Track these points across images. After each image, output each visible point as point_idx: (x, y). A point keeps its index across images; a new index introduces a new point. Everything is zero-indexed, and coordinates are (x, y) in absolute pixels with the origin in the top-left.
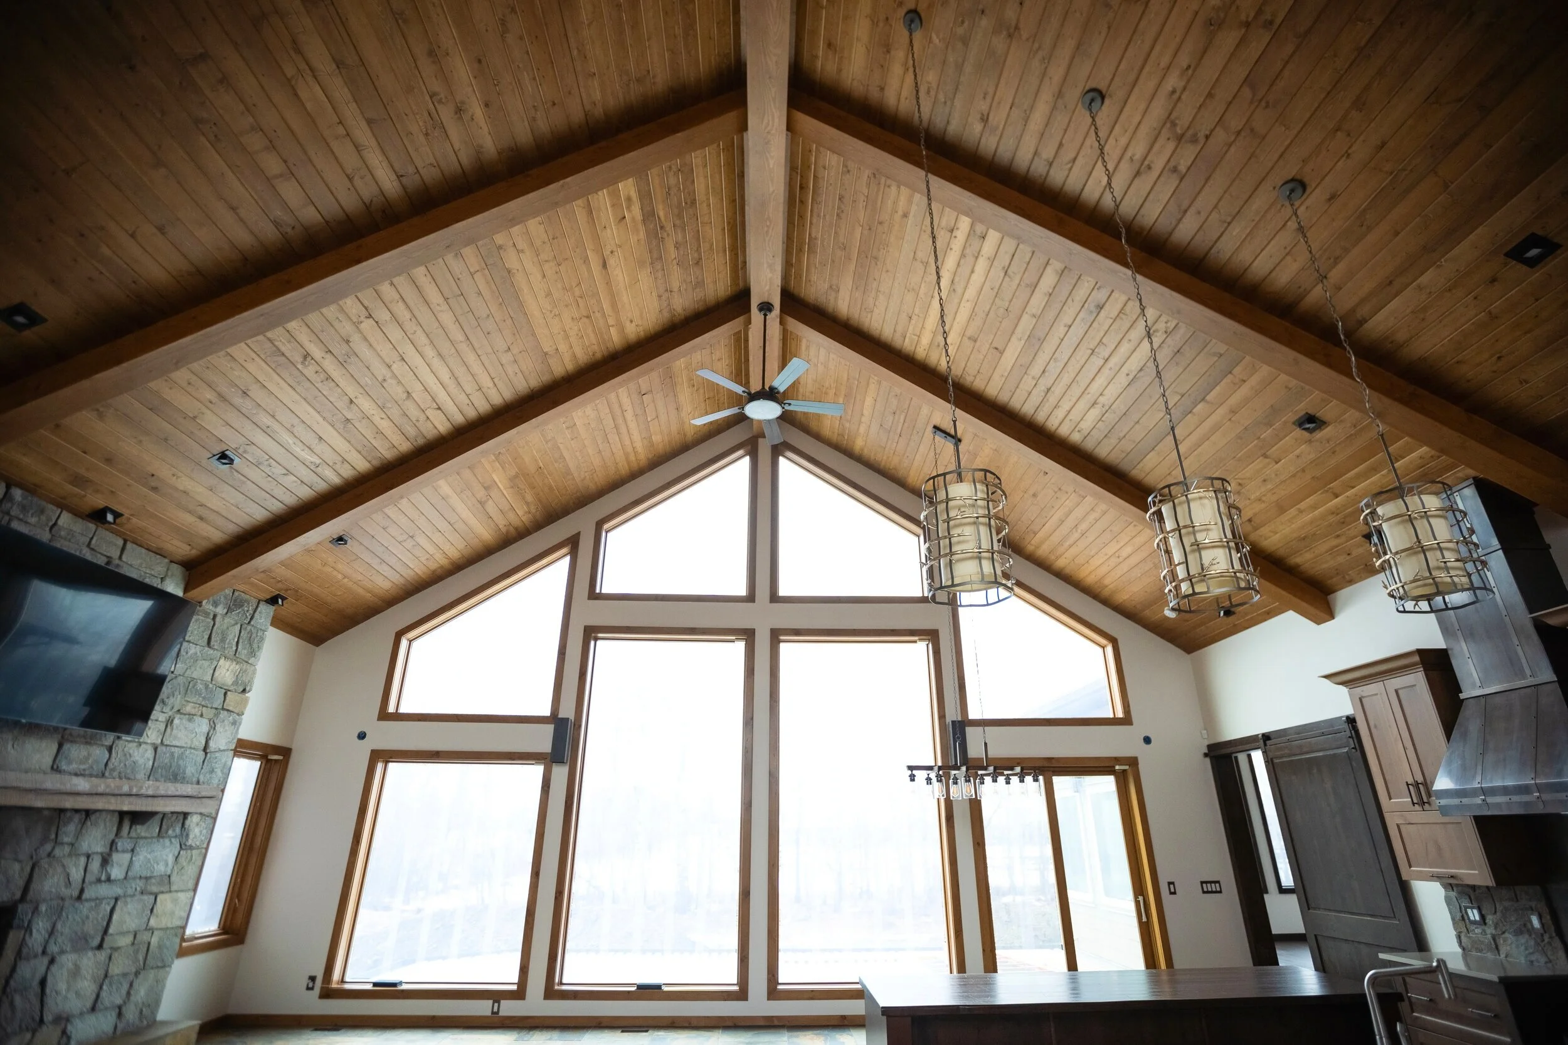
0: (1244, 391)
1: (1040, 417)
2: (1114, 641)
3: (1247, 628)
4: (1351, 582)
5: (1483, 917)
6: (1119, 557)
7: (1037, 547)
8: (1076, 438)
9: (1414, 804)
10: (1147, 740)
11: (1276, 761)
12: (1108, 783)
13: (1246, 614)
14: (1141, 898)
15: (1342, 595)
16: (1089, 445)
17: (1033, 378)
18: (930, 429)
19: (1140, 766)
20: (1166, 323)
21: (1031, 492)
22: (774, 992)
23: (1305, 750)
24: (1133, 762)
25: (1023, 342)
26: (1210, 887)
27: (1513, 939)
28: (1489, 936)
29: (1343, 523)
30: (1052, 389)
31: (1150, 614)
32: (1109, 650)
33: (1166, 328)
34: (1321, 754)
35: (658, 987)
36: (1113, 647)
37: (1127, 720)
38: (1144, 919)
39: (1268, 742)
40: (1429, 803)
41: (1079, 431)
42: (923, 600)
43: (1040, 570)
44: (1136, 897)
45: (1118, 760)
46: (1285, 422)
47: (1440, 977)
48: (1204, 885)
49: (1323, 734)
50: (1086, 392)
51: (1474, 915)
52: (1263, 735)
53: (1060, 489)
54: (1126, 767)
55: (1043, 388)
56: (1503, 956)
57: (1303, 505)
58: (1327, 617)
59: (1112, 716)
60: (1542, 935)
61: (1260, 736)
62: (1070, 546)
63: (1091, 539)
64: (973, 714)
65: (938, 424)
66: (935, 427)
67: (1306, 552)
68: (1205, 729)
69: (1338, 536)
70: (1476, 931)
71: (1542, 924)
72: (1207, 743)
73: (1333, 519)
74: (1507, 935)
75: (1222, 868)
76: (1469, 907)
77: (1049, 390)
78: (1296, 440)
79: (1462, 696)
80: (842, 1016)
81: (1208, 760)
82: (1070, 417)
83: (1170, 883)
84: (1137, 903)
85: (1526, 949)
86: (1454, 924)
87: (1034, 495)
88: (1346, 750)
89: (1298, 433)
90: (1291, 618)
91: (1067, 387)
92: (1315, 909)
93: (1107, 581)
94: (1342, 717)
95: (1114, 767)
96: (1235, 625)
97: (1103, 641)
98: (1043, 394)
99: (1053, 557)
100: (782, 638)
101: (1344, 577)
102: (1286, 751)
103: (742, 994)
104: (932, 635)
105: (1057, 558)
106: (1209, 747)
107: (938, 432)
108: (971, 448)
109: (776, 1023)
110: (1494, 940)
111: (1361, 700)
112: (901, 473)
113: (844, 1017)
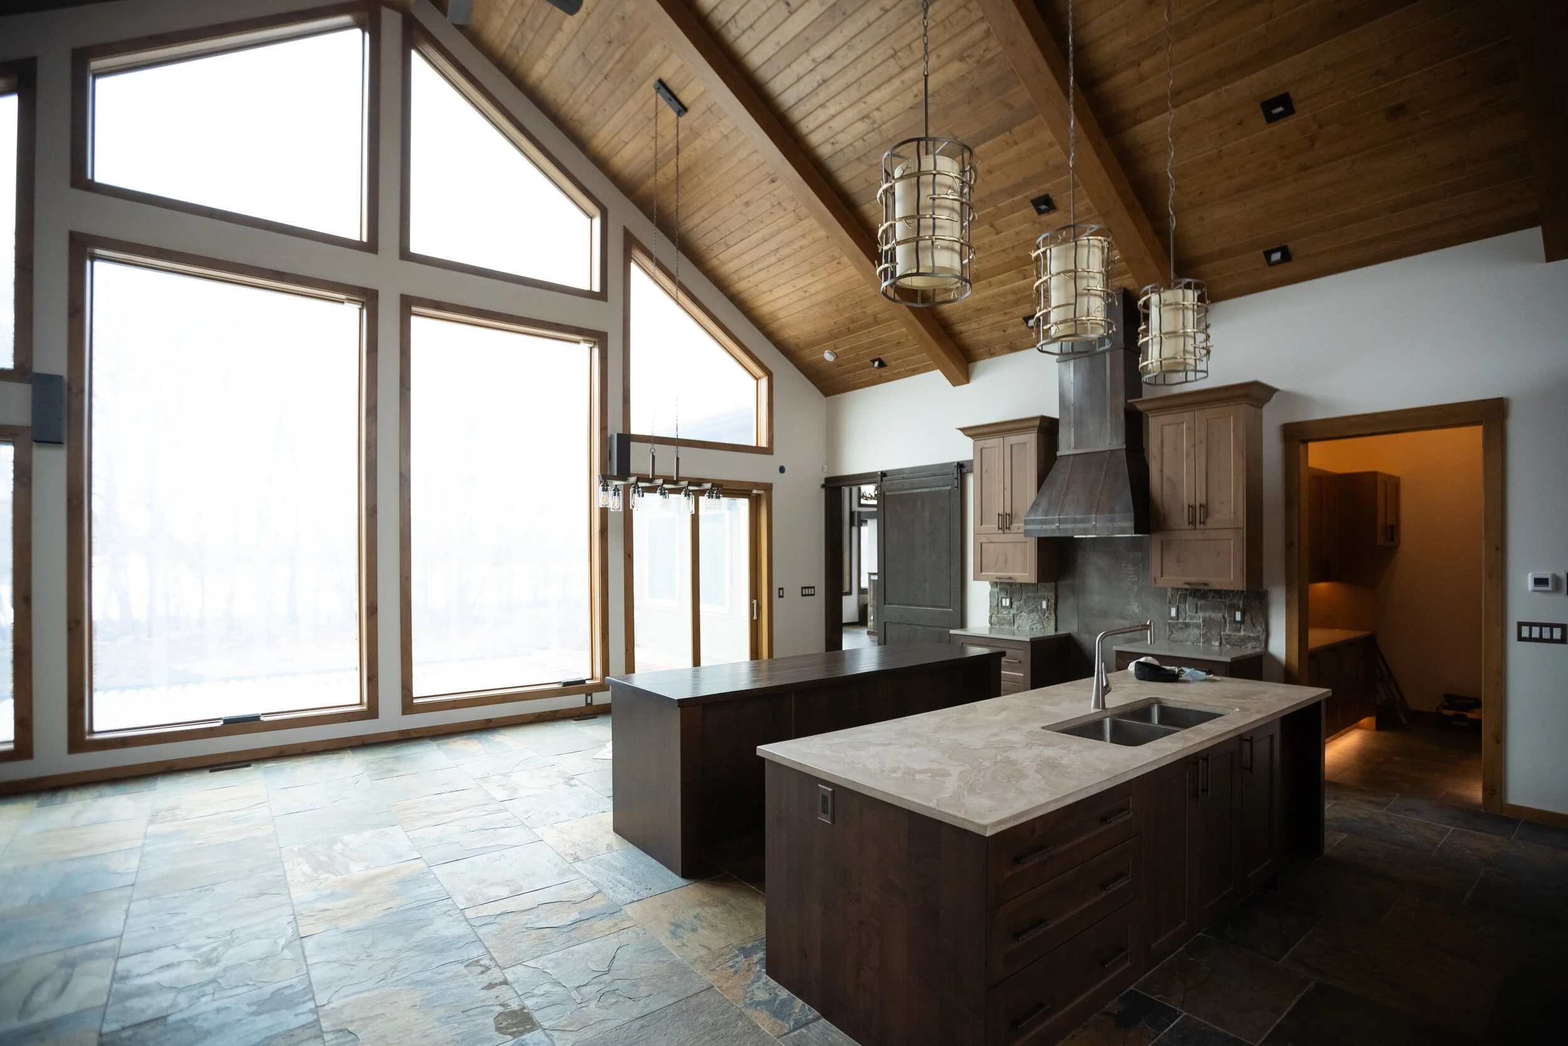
0: (1011, 153)
1: (796, 115)
2: (769, 374)
3: (890, 381)
4: (992, 355)
5: (1011, 603)
6: (805, 292)
7: (723, 264)
8: (825, 151)
9: (999, 528)
10: (782, 470)
11: (887, 493)
12: (743, 505)
13: (896, 368)
14: (755, 602)
15: (981, 364)
16: (834, 165)
17: (814, 61)
18: (652, 81)
19: (773, 491)
20: (984, 51)
21: (745, 199)
22: (409, 705)
23: (916, 486)
24: (768, 488)
25: (824, 8)
26: (807, 591)
27: (1027, 616)
28: (1011, 615)
29: (1016, 303)
30: (828, 83)
31: (809, 356)
32: (764, 382)
33: (982, 57)
34: (927, 490)
35: (256, 718)
36: (769, 380)
37: (768, 451)
38: (755, 618)
39: (884, 479)
40: (1009, 528)
41: (833, 144)
42: (590, 294)
43: (715, 288)
44: (751, 600)
45: (757, 485)
46: (1026, 197)
47: (1149, 632)
48: (804, 590)
49: (934, 475)
50: (864, 100)
51: (1006, 602)
52: (882, 472)
53: (779, 204)
54: (762, 492)
55: (818, 78)
56: (1016, 627)
57: (996, 279)
58: (966, 381)
59: (754, 444)
60: (1045, 612)
61: (879, 473)
62: (760, 270)
63: (786, 267)
64: (634, 430)
65: (664, 79)
66: (660, 81)
67: (974, 322)
68: (826, 464)
69: (1006, 313)
70: (1004, 613)
71: (1048, 606)
72: (825, 476)
73: (1011, 298)
74: (1023, 614)
75: (817, 577)
76: (1004, 598)
77: (825, 81)
78: (1025, 217)
79: (1058, 454)
80: (487, 720)
81: (823, 491)
82: (832, 124)
83: (780, 589)
84: (752, 605)
85: (1032, 621)
86: (990, 609)
87: (747, 204)
88: (949, 488)
89: (1030, 211)
90: (936, 377)
91: (846, 86)
92: (889, 604)
93: (781, 315)
94: (955, 462)
95: (751, 491)
96: (880, 376)
97: (758, 372)
98: (815, 85)
99: (735, 277)
100: (414, 309)
101: (990, 350)
102: (899, 486)
103: (371, 711)
104: (599, 338)
105: (741, 280)
106: (827, 479)
107: (663, 90)
108: (695, 124)
109: (414, 735)
110: (1013, 617)
111: (981, 449)
112: (586, 131)
113: (489, 721)
